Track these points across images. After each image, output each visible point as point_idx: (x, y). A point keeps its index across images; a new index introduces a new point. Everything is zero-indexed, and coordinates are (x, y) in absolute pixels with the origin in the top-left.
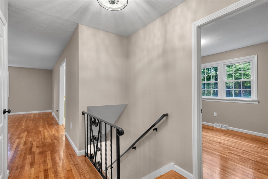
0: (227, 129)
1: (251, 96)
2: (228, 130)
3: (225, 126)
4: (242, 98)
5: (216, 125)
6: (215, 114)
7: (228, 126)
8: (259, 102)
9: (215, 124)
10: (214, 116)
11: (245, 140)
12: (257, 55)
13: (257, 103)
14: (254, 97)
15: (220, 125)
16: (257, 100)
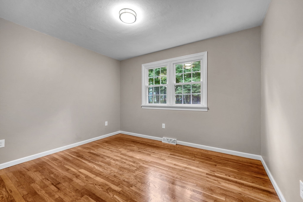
0: (175, 144)
1: (200, 101)
2: (177, 144)
3: (173, 139)
4: (191, 105)
5: (164, 140)
6: (164, 126)
7: (177, 140)
8: (208, 109)
9: (163, 137)
10: (163, 128)
11: (194, 160)
12: (208, 52)
13: (206, 110)
14: (203, 103)
15: (168, 140)
16: (206, 106)
